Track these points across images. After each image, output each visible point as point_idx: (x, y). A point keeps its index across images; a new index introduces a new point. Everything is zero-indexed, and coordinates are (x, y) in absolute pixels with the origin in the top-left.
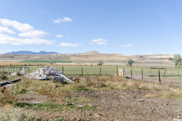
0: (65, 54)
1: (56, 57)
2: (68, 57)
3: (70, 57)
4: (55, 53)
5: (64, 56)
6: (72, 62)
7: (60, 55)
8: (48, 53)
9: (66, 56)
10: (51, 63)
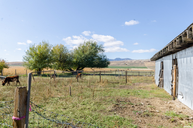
0: (139, 60)
1: (131, 63)
2: (142, 63)
3: (145, 63)
4: (129, 59)
5: (138, 62)
6: (147, 68)
7: (135, 61)
8: (123, 59)
9: (140, 62)
10: (127, 69)
